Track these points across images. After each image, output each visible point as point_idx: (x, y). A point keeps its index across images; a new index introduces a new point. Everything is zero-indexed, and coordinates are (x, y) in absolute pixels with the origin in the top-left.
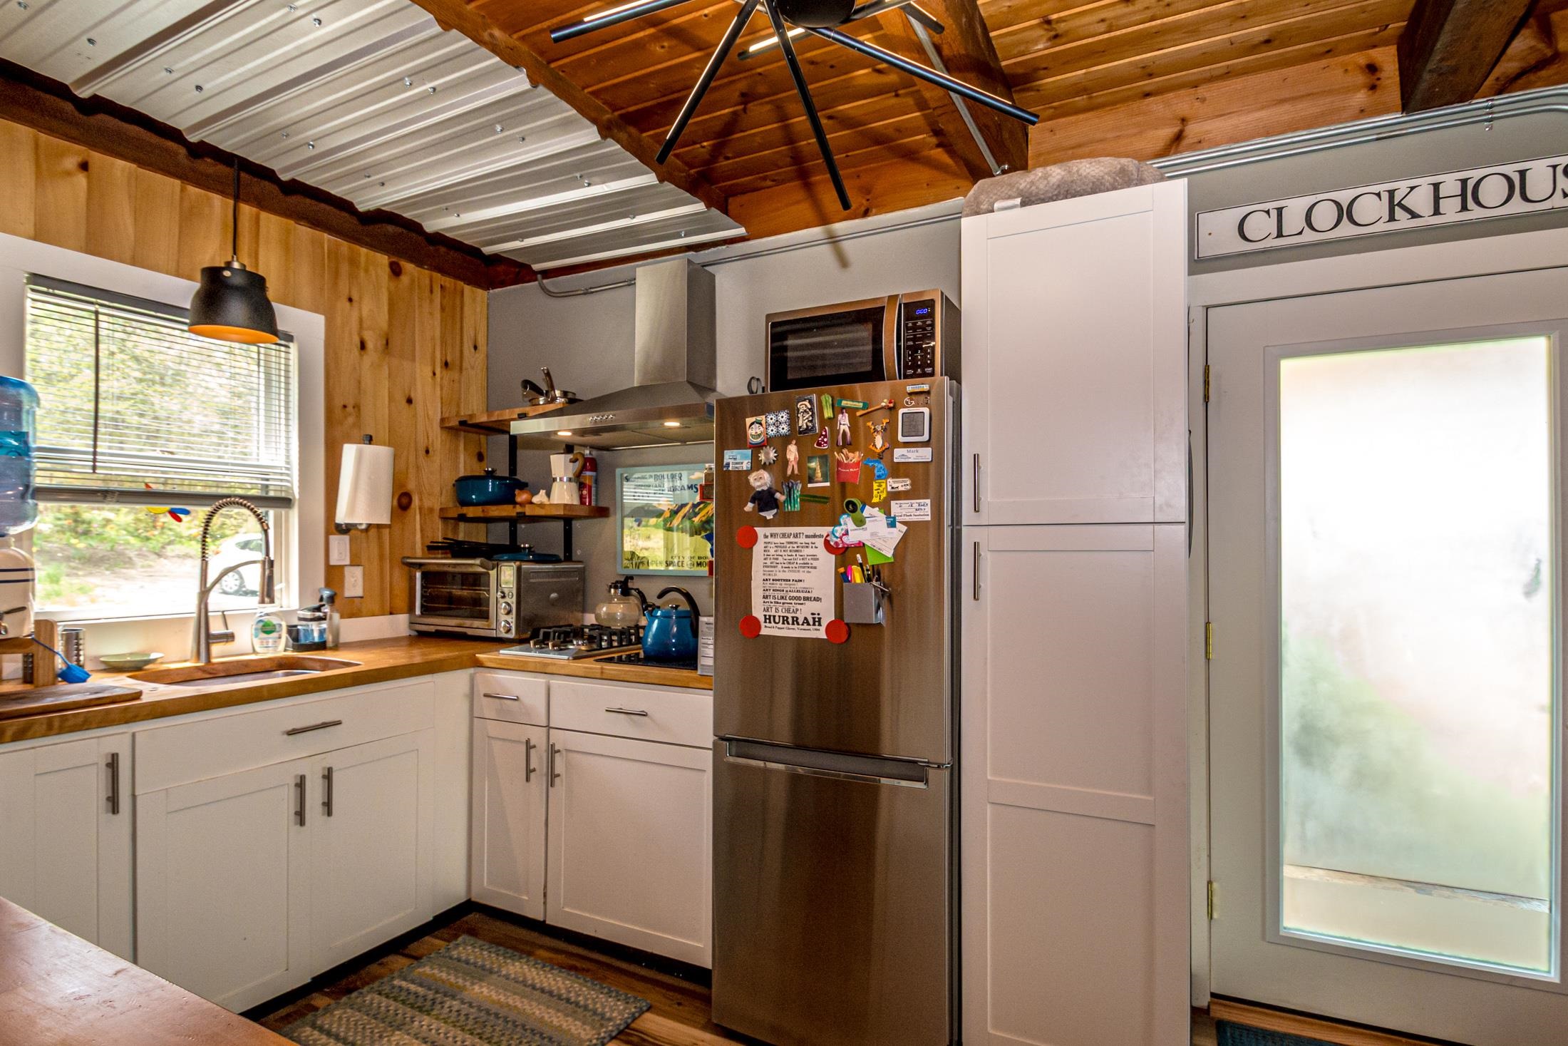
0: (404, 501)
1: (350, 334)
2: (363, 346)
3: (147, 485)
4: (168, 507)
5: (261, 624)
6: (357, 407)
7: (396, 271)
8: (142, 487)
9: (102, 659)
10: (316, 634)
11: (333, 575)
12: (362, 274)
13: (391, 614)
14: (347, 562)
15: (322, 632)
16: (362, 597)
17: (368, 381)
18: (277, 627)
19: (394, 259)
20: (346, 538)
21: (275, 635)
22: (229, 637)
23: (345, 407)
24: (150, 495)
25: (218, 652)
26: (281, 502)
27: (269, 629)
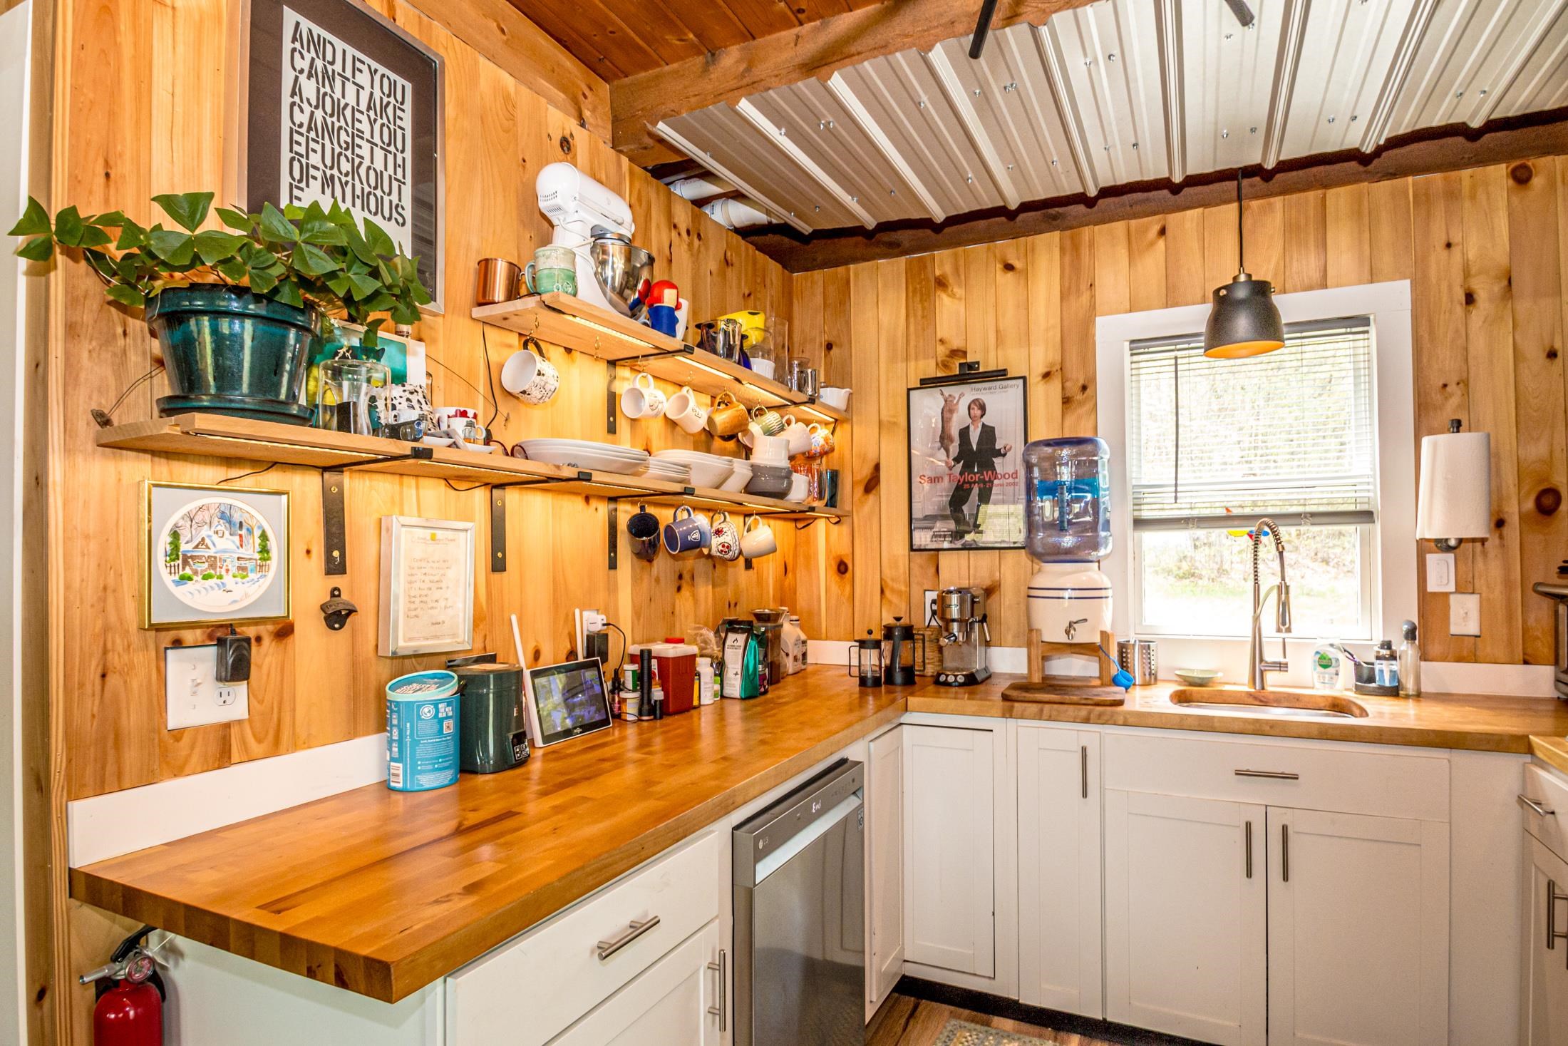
0: (1548, 501)
1: (1450, 288)
2: (1470, 299)
3: (1227, 510)
4: (1248, 530)
5: (1318, 656)
6: (1464, 383)
7: (1521, 178)
8: (1223, 512)
9: (1178, 672)
10: (1387, 676)
11: (1431, 604)
12: (1467, 204)
13: (1526, 662)
14: (1452, 588)
15: (1393, 674)
16: (1476, 636)
17: (1479, 344)
18: (1334, 662)
19: (1515, 164)
20: (1450, 557)
21: (1331, 670)
22: (1282, 667)
23: (1445, 386)
24: (1228, 519)
25: (1274, 681)
26: (1366, 516)
27: (1325, 662)
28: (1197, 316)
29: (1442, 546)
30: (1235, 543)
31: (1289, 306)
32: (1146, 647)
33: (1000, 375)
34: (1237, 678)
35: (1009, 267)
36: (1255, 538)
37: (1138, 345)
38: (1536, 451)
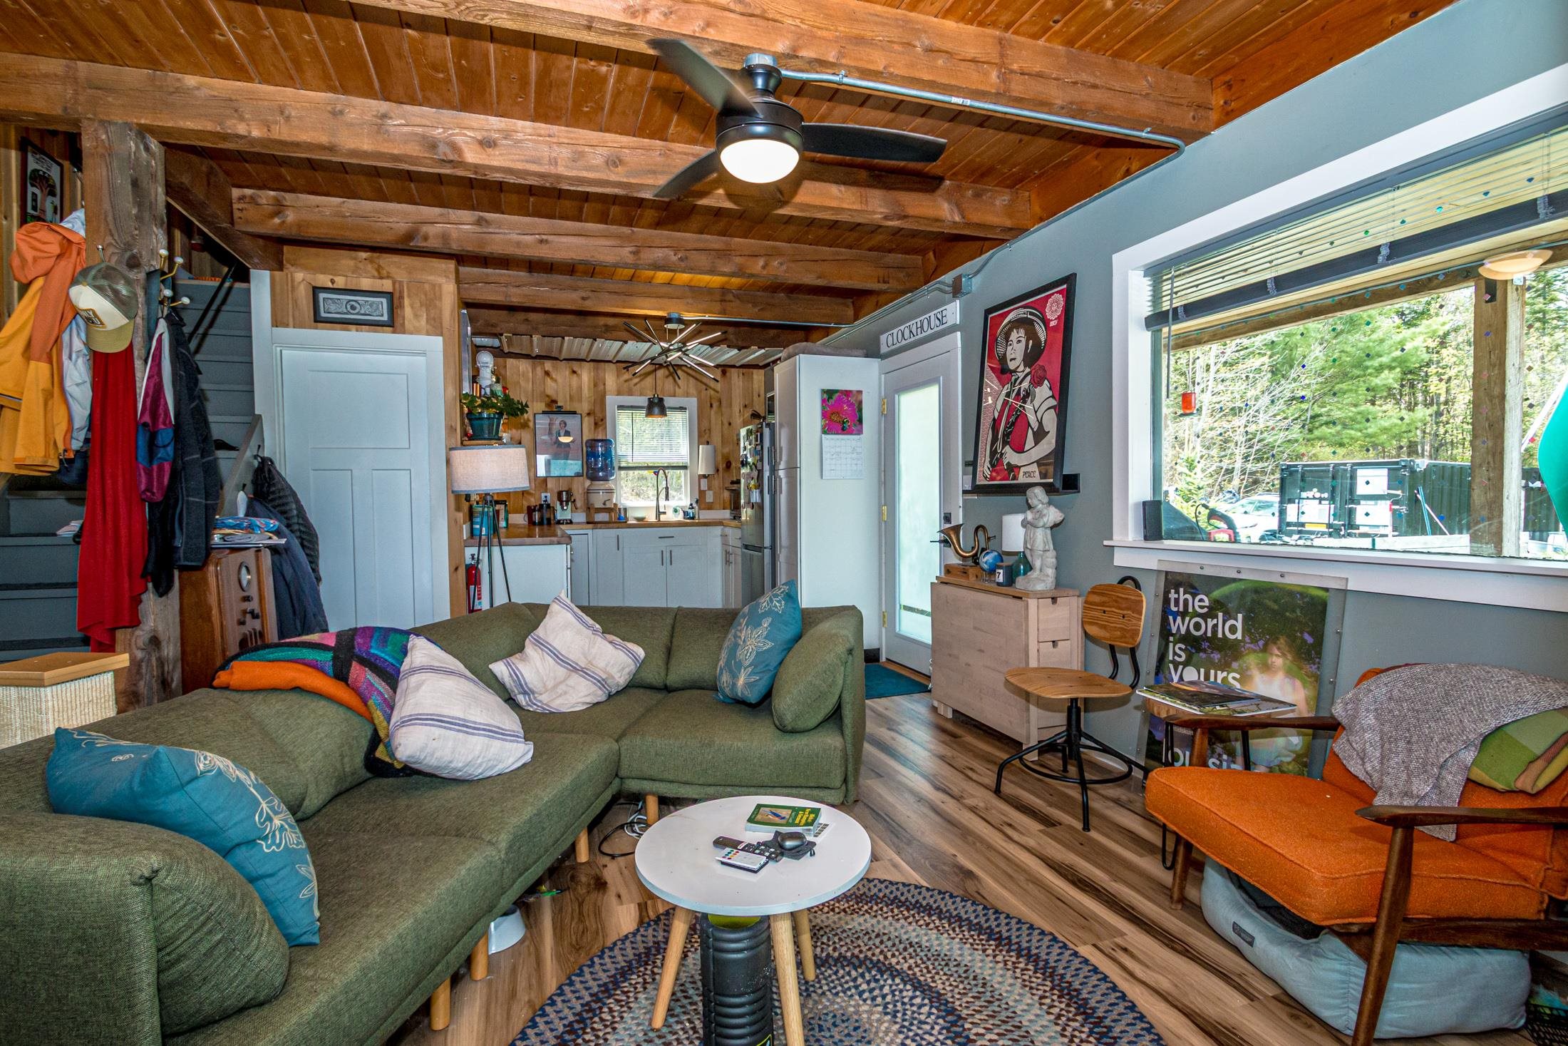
0: (729, 464)
1: (706, 401)
2: (711, 406)
3: (649, 465)
4: (655, 471)
6: (709, 430)
7: (724, 373)
9: (635, 518)
10: (691, 514)
11: (702, 493)
13: (724, 509)
14: (707, 489)
16: (712, 502)
18: (679, 511)
20: (706, 478)
21: (678, 513)
22: (665, 514)
23: (705, 431)
24: (648, 468)
25: (663, 518)
26: (685, 467)
27: (676, 511)
28: (643, 401)
29: (704, 476)
30: (649, 474)
31: (669, 402)
32: (625, 510)
33: (575, 413)
34: (652, 518)
35: (574, 372)
36: (657, 474)
37: (621, 407)
38: (726, 450)
